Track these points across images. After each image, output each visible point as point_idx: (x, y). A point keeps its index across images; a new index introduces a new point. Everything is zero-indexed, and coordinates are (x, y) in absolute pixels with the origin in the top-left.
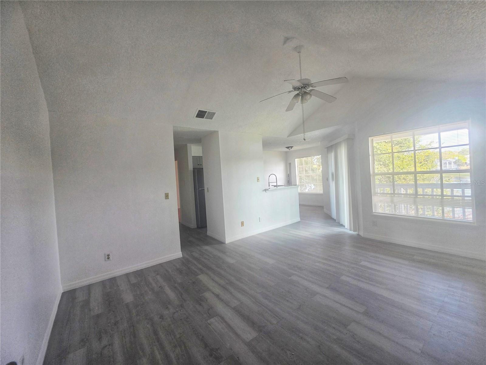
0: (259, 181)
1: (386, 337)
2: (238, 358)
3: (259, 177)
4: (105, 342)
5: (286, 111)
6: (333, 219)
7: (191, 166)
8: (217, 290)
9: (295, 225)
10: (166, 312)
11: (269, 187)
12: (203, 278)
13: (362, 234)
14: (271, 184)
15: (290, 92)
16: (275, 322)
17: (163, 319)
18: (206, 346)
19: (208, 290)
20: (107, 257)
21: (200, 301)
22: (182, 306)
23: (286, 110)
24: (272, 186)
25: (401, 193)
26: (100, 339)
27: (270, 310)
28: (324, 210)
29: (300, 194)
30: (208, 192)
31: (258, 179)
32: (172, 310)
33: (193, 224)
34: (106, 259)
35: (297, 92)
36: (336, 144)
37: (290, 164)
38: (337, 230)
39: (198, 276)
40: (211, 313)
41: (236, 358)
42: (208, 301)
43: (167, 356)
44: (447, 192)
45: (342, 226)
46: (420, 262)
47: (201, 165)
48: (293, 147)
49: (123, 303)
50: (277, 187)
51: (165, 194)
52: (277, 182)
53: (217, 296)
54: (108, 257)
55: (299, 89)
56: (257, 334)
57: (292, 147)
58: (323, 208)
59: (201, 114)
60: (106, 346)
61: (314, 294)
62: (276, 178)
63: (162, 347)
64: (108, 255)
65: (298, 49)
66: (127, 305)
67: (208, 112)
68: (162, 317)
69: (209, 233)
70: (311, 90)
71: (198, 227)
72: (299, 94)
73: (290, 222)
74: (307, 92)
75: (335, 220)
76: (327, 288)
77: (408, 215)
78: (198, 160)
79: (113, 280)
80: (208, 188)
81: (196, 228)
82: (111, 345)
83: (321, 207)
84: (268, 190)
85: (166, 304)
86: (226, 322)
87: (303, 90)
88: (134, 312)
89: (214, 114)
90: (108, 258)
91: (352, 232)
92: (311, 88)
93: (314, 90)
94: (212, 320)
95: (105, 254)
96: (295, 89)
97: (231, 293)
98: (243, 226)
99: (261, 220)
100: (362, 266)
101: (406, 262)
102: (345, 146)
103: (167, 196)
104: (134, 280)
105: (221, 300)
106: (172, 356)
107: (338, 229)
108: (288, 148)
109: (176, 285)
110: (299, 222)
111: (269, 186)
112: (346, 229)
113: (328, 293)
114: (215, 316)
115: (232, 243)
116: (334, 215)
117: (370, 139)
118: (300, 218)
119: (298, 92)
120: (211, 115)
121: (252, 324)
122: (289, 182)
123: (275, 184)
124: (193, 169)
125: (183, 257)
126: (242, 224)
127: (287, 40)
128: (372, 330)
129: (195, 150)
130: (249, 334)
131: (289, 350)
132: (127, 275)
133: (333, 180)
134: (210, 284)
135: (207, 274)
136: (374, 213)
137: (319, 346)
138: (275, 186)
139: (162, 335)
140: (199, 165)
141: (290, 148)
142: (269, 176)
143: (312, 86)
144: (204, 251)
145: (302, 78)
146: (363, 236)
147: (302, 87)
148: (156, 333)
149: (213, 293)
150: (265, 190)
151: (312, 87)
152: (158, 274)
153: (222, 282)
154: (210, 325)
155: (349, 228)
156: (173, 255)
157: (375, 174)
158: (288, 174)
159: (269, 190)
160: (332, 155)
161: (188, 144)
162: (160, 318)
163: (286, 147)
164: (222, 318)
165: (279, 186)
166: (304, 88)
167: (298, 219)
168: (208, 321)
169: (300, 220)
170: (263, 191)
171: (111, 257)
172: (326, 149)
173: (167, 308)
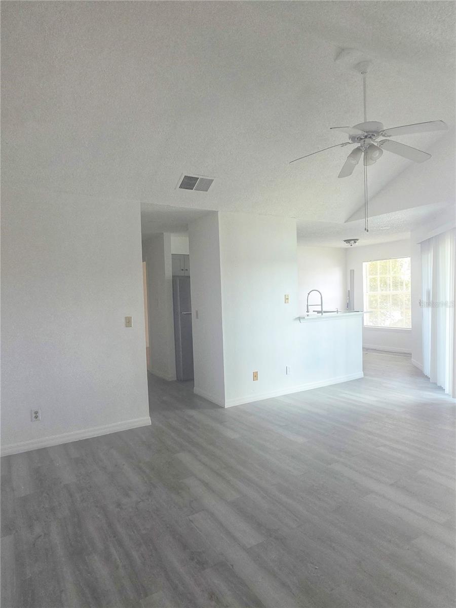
0: (288, 303)
2: (232, 566)
3: (288, 295)
4: (38, 530)
5: (339, 177)
6: (426, 377)
7: (168, 272)
10: (125, 500)
11: (308, 314)
12: (185, 457)
14: (311, 309)
15: (343, 145)
16: (294, 526)
17: (121, 508)
18: (185, 547)
19: (192, 474)
20: (35, 415)
21: (178, 488)
22: (150, 494)
23: (339, 175)
24: (314, 311)
26: (32, 527)
28: (412, 359)
29: (366, 330)
30: (197, 318)
31: (287, 299)
32: (135, 498)
33: (171, 374)
34: (33, 418)
35: (357, 145)
36: (436, 236)
37: (352, 272)
38: (429, 395)
39: (176, 453)
40: (195, 506)
41: (229, 565)
42: (190, 489)
45: (441, 389)
47: (187, 270)
48: (357, 240)
49: (61, 483)
50: (322, 315)
51: (126, 318)
52: (322, 305)
53: (206, 485)
55: (362, 139)
56: (265, 540)
57: (355, 241)
58: (411, 357)
59: (189, 183)
60: (41, 536)
62: (322, 297)
64: (36, 413)
65: (361, 67)
66: (67, 487)
67: (201, 179)
68: (119, 505)
69: (197, 390)
70: (383, 142)
71: (179, 380)
72: (361, 148)
73: (342, 378)
74: (376, 144)
75: (430, 378)
78: (182, 261)
79: (43, 452)
80: (197, 312)
81: (175, 381)
82: (47, 534)
83: (408, 355)
84: (304, 318)
85: (127, 490)
87: (368, 141)
88: (78, 496)
89: (210, 181)
90: (36, 417)
91: (455, 401)
92: (381, 138)
93: (389, 140)
94: (196, 515)
95: (31, 411)
96: (354, 139)
97: (228, 481)
98: (257, 380)
99: (290, 372)
103: (128, 322)
104: (75, 454)
106: (135, 554)
107: (431, 394)
108: (348, 241)
109: (141, 464)
110: (359, 380)
111: (308, 312)
112: (447, 394)
114: (201, 511)
115: (235, 408)
116: (427, 371)
118: (362, 373)
119: (359, 145)
120: (206, 185)
121: (258, 526)
122: (349, 305)
123: (319, 309)
124: (173, 276)
125: (153, 425)
126: (255, 376)
127: (341, 52)
129: (176, 244)
130: (251, 538)
131: (312, 563)
132: (65, 446)
135: (191, 452)
137: (360, 562)
138: (319, 312)
139: (120, 529)
140: (183, 270)
141: (353, 242)
142: (309, 294)
143: (383, 134)
144: (187, 418)
145: (368, 121)
147: (366, 137)
148: (110, 525)
149: (200, 480)
150: (299, 319)
151: (384, 136)
152: (112, 447)
153: (215, 466)
154: (192, 522)
155: (451, 393)
156: (136, 420)
158: (349, 291)
159: (306, 318)
160: (430, 256)
161: (164, 234)
162: (117, 507)
163: (345, 241)
164: (213, 514)
165: (325, 312)
166: (370, 137)
167: (360, 374)
168: (190, 517)
169: (362, 376)
170: (296, 319)
171: (40, 415)
172: (420, 245)
173: (127, 495)
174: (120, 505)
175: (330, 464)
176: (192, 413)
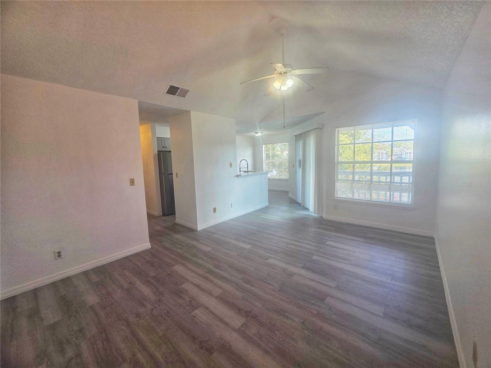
0: (232, 167)
1: (356, 306)
2: (230, 346)
3: (231, 163)
6: (298, 203)
7: (156, 149)
8: (198, 281)
9: (264, 210)
10: (142, 310)
11: (241, 173)
12: (179, 268)
13: (325, 216)
14: (241, 170)
16: (260, 306)
17: (140, 317)
18: (194, 339)
19: (187, 280)
21: (179, 293)
22: (160, 301)
25: (360, 180)
26: (62, 351)
27: (253, 295)
28: (289, 194)
29: (269, 180)
31: (231, 165)
32: (149, 307)
34: (57, 258)
38: (302, 213)
39: (173, 267)
40: (194, 304)
41: (228, 346)
42: (188, 292)
43: (152, 357)
44: (397, 179)
45: (307, 209)
46: (372, 239)
47: (166, 147)
48: (262, 133)
49: (86, 305)
51: (130, 179)
52: (248, 168)
53: (198, 286)
54: (59, 254)
55: (282, 74)
56: (245, 320)
58: (288, 193)
59: (173, 90)
60: (73, 358)
61: (291, 274)
62: (247, 164)
63: (145, 349)
64: (59, 253)
66: (92, 307)
67: (182, 89)
69: (178, 221)
71: (164, 215)
73: (258, 207)
75: (301, 204)
76: (303, 268)
77: (359, 199)
78: (163, 141)
79: (67, 281)
81: (162, 216)
82: (79, 355)
83: (287, 192)
85: (142, 301)
86: (211, 312)
88: (102, 314)
89: (188, 91)
90: (59, 256)
91: (315, 215)
94: (196, 311)
95: (54, 252)
97: (212, 282)
98: (216, 212)
99: (233, 206)
100: (328, 245)
101: (362, 240)
102: (314, 135)
103: (132, 182)
104: (95, 278)
105: (203, 290)
106: (158, 355)
108: (258, 134)
109: (149, 279)
110: (267, 207)
112: (311, 212)
113: (304, 272)
114: (199, 307)
115: (203, 230)
116: (300, 200)
117: (337, 129)
118: (268, 203)
120: (184, 93)
121: (239, 310)
122: (256, 168)
123: (246, 170)
124: (158, 151)
125: (152, 248)
126: (215, 210)
128: (344, 302)
130: (237, 321)
131: (277, 330)
132: (86, 273)
133: (300, 166)
134: (189, 275)
135: (183, 264)
136: (336, 197)
137: (304, 322)
138: (246, 172)
139: (143, 336)
140: (164, 147)
141: (260, 134)
142: (241, 162)
143: (294, 72)
144: (175, 240)
146: (325, 218)
148: (134, 334)
149: (193, 283)
150: (238, 176)
152: (125, 269)
153: (201, 272)
154: (195, 318)
155: (313, 211)
156: (140, 246)
157: (339, 163)
159: (240, 175)
160: (301, 143)
162: (137, 317)
163: (255, 133)
164: (207, 308)
165: (249, 172)
167: (266, 204)
168: (193, 313)
169: (268, 205)
170: (236, 176)
171: (62, 254)
172: (295, 137)
173: (143, 305)
174: (139, 315)
175: (268, 260)
176: (178, 236)
